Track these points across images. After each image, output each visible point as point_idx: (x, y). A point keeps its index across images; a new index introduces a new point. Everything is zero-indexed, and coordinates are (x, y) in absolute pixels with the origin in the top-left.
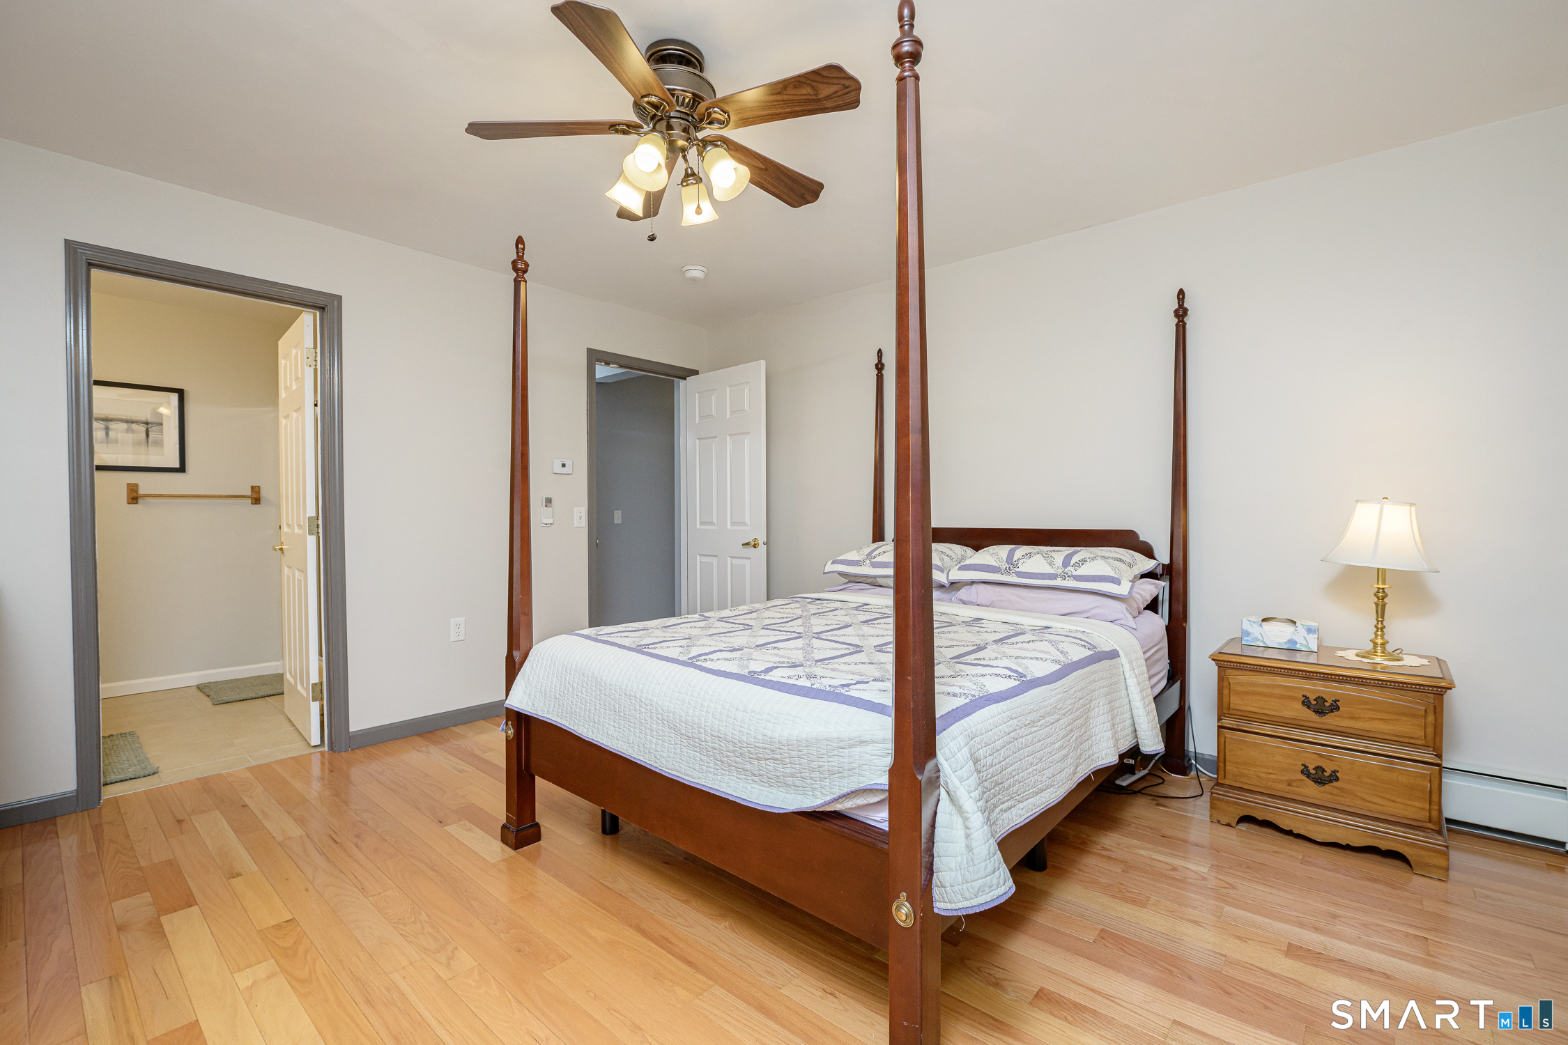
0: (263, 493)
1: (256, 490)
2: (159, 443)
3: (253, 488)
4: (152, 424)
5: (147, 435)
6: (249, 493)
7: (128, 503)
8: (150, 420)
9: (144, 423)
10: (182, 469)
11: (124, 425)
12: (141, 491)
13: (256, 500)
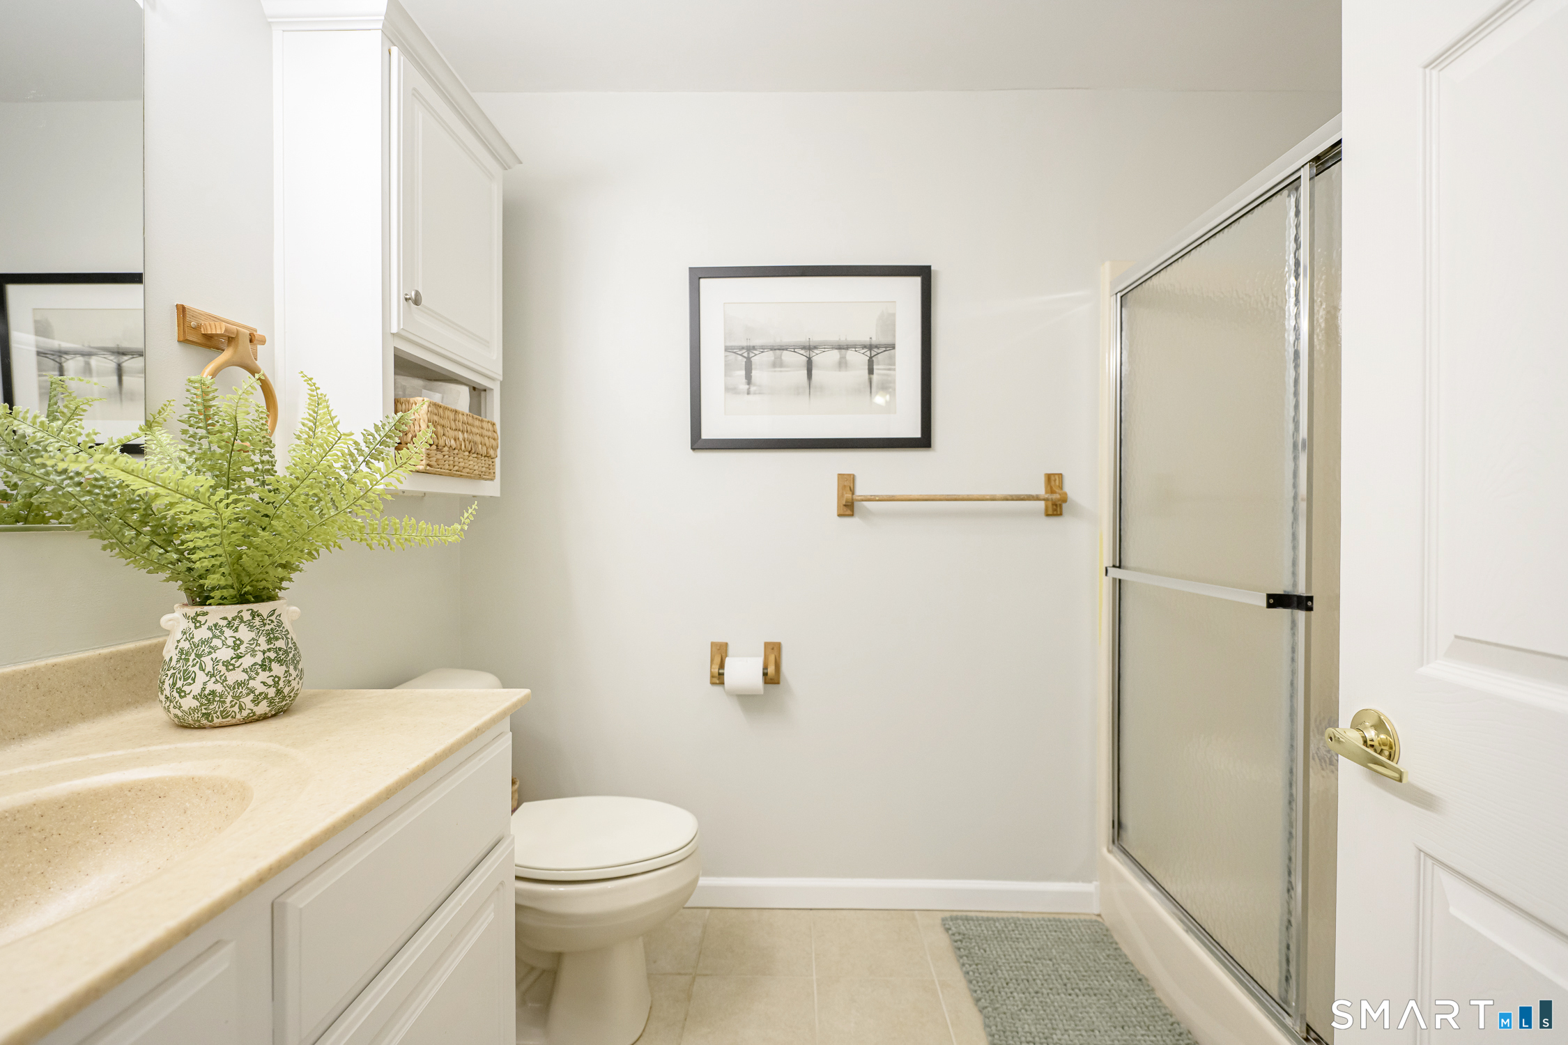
0: (1071, 488)
1: (1053, 481)
2: (887, 387)
3: (1049, 477)
4: (877, 347)
5: (871, 371)
6: (1041, 490)
7: (840, 515)
8: (875, 341)
9: (864, 347)
10: (924, 441)
11: (835, 355)
12: (860, 491)
13: (1056, 508)
